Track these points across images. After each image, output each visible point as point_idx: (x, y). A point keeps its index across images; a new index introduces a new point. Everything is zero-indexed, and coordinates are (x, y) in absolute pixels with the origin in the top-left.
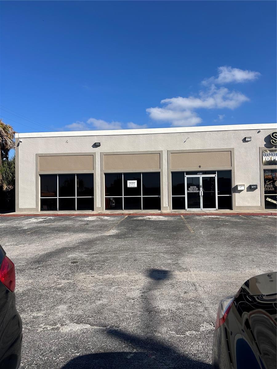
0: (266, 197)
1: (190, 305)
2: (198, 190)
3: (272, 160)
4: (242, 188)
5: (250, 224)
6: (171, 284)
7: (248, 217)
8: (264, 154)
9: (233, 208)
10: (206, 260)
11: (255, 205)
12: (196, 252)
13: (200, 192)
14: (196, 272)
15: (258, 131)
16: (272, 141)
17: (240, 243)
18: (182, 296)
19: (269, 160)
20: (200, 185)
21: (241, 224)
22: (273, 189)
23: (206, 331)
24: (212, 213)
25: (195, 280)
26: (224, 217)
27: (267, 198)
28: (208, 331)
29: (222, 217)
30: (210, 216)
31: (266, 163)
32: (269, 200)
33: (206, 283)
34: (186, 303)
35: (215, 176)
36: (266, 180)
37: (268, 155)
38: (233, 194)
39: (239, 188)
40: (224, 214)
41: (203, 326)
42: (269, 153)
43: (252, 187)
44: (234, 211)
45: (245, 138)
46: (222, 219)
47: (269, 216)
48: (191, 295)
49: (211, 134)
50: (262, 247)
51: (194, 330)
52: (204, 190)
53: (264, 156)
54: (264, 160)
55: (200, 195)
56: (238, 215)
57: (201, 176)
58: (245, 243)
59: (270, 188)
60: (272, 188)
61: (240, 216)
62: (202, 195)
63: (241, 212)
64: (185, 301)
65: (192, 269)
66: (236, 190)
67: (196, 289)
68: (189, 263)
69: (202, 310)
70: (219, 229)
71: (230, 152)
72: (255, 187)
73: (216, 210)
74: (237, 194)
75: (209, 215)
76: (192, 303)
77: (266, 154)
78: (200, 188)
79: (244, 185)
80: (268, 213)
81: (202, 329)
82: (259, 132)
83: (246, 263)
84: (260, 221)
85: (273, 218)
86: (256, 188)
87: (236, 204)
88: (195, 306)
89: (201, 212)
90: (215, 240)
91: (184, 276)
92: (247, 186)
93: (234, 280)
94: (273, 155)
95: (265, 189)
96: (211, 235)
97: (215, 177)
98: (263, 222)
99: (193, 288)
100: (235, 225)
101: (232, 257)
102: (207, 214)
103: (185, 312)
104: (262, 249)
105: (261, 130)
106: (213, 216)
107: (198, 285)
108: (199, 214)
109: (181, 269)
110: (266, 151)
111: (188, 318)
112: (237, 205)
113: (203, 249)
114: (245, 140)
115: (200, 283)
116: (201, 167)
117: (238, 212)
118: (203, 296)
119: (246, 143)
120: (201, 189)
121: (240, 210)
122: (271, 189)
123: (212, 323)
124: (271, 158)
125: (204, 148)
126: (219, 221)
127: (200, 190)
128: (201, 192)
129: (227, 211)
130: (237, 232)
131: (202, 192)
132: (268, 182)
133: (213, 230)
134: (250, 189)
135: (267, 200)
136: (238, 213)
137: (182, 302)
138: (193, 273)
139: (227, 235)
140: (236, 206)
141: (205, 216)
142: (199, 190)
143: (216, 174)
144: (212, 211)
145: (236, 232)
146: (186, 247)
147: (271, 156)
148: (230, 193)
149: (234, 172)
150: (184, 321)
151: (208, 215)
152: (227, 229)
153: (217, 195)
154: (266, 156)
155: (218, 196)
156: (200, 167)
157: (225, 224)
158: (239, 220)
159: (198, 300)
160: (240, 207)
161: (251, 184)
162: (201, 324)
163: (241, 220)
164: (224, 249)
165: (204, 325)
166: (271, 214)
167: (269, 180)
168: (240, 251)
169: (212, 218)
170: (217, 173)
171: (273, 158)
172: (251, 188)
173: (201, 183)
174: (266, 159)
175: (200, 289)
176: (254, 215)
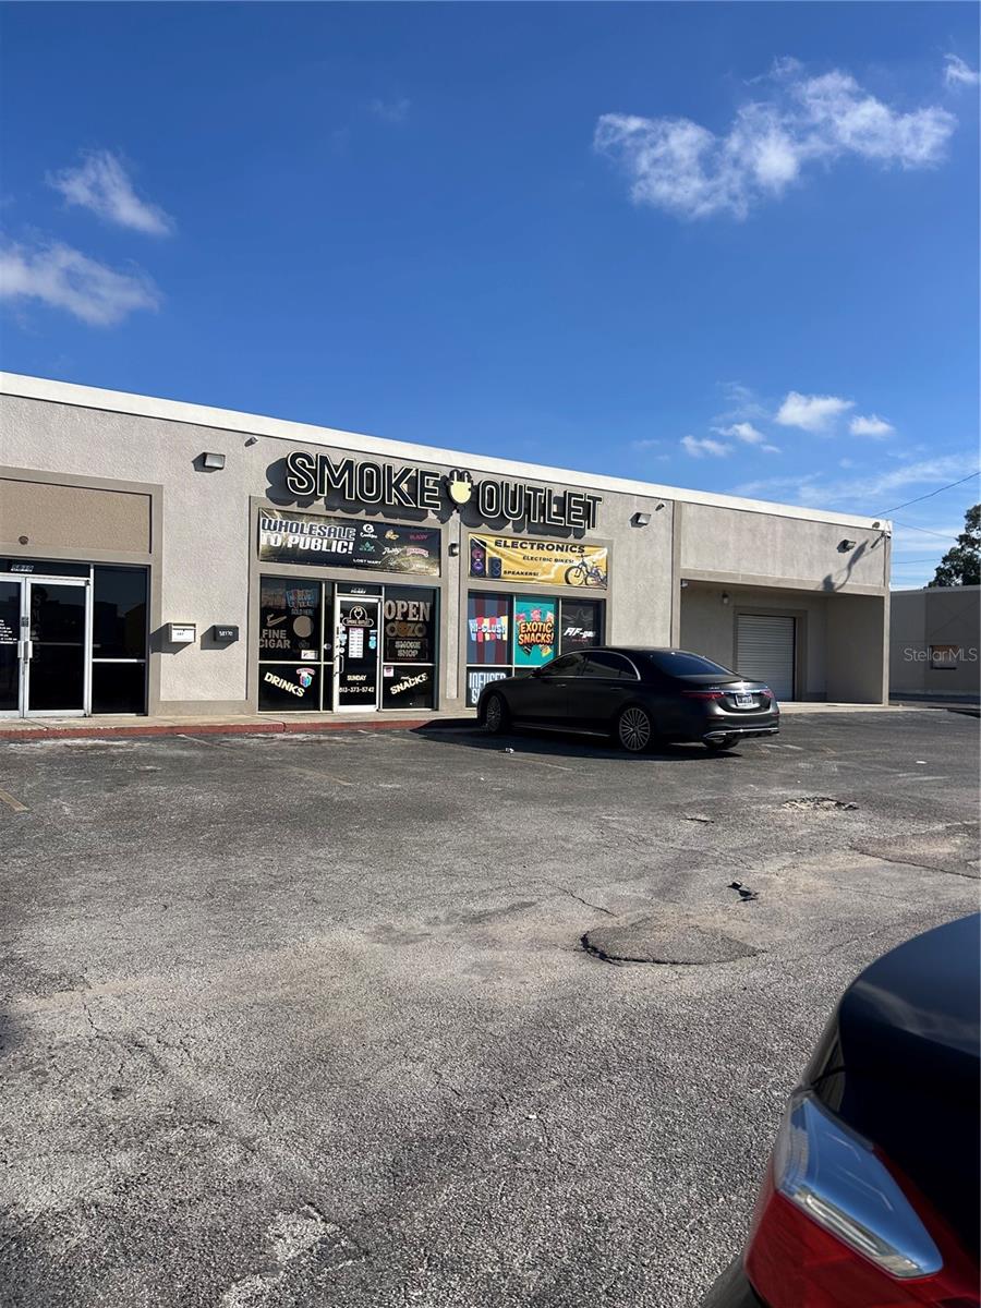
0: (263, 670)
1: (172, 1151)
2: (10, 636)
3: (290, 546)
4: (187, 636)
5: (232, 766)
6: (24, 1069)
7: (211, 741)
8: (264, 521)
9: (151, 707)
10: (137, 922)
11: (226, 696)
12: (75, 893)
13: (21, 644)
14: (116, 983)
15: (248, 437)
16: (292, 482)
17: (235, 838)
18: (109, 1111)
19: (278, 544)
20: (23, 615)
21: (200, 767)
22: (287, 644)
23: (304, 1254)
24: (74, 730)
25: (128, 1024)
26: (125, 742)
27: (268, 674)
28: (311, 1250)
29: (116, 743)
30: (69, 742)
31: (268, 554)
32: (273, 679)
33: (185, 1026)
34: (147, 1143)
35: (87, 583)
36: (265, 611)
37: (275, 529)
38: (153, 657)
39: (176, 637)
40: (120, 733)
41: (279, 1236)
42: (279, 520)
43: (222, 634)
44: (154, 719)
45: (204, 456)
46: (121, 750)
47: (279, 736)
48: (151, 1097)
49: (74, 419)
50: (315, 846)
51: (255, 1273)
52: (37, 639)
53: (263, 528)
54: (263, 542)
55: (21, 655)
56: (172, 733)
57: (27, 581)
58: (251, 835)
59: (276, 640)
60: (282, 640)
61: (184, 738)
62: (30, 655)
63: (182, 723)
64: (138, 1135)
65: (93, 971)
66: (164, 641)
67: (155, 1062)
68: (69, 947)
69: (237, 1158)
70: (127, 790)
71: (149, 498)
72: (230, 633)
73: (85, 716)
74: (166, 658)
75: (62, 738)
76: (175, 1135)
77: (270, 521)
78: (22, 628)
79: (194, 625)
80: (273, 726)
81: (283, 1252)
82: (250, 443)
83: (296, 913)
84: (260, 752)
85: (292, 739)
86: (235, 638)
87: (162, 694)
88: (195, 1146)
89: (25, 724)
90: (132, 835)
91: (73, 1014)
92: (202, 629)
93: (287, 989)
94: (291, 531)
95: (261, 643)
96: (108, 817)
97: (84, 588)
98: (271, 756)
99: (142, 1061)
100: (181, 770)
101: (235, 897)
102: (55, 731)
103: (168, 1194)
104: (322, 852)
105: (256, 437)
106: (78, 742)
107: (153, 1040)
108: (16, 732)
109: (44, 984)
110: (270, 511)
111: (196, 1219)
112: (164, 696)
113: (100, 876)
114: (201, 462)
115: (157, 1029)
116: (29, 544)
117: (171, 724)
118: (208, 1087)
119: (206, 474)
120: (26, 632)
121: (174, 717)
122: (279, 645)
123: (311, 1204)
124: (286, 539)
125: (47, 469)
126: (113, 759)
127: (22, 636)
128: (26, 644)
129: (128, 720)
130: (205, 798)
131: (30, 644)
132: (272, 619)
133: (107, 795)
134: (215, 639)
135: (266, 679)
136: (172, 727)
137: (128, 1145)
138: (105, 989)
139: (173, 810)
140: (162, 699)
141: (44, 742)
142: (17, 634)
143: (89, 576)
144: (72, 721)
145: (200, 797)
146: (21, 878)
147: (286, 531)
148: (142, 654)
149: (160, 577)
150: (184, 1242)
151: (56, 738)
152: (162, 788)
153: (89, 660)
154: (269, 528)
155: (94, 664)
156: (23, 541)
157: (142, 768)
158: (185, 753)
159: (194, 1115)
160: (174, 705)
161: (216, 624)
162: (266, 1231)
163: (193, 753)
164: (188, 870)
165: (283, 1230)
166: (284, 728)
167: (278, 612)
168: (250, 866)
169: (79, 747)
170: (92, 571)
171: (291, 538)
172: (218, 638)
173: (26, 610)
174: (270, 539)
175: (172, 1058)
176: (227, 730)
